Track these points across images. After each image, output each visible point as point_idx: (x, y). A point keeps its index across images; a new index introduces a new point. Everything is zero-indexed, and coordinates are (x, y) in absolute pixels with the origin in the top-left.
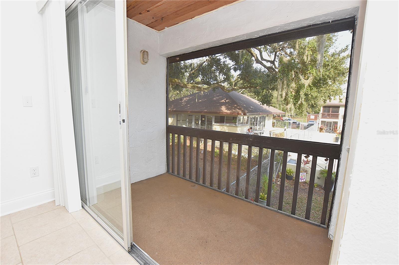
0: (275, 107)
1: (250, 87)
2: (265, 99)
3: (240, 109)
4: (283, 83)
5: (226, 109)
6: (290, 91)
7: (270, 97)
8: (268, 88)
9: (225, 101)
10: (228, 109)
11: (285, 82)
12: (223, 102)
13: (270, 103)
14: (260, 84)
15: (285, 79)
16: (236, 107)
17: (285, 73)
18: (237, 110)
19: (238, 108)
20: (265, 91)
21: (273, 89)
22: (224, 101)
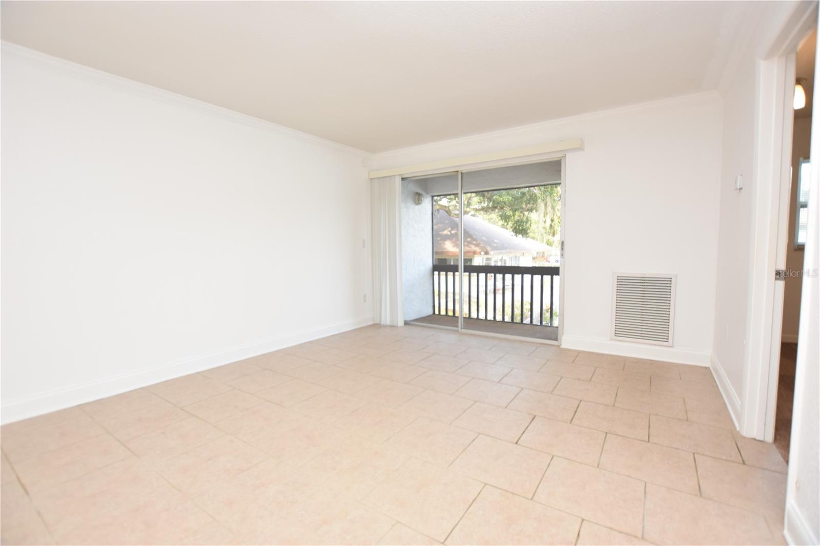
0: (533, 238)
1: (494, 208)
2: (519, 226)
3: (477, 245)
4: (546, 205)
5: (454, 246)
6: (557, 215)
7: (527, 223)
8: (522, 208)
9: (450, 231)
10: (456, 245)
11: (549, 204)
12: (447, 235)
13: (527, 234)
14: (510, 203)
15: (548, 198)
16: (470, 243)
17: (548, 191)
18: (473, 246)
19: (474, 244)
20: (517, 213)
21: (531, 210)
22: (449, 233)
